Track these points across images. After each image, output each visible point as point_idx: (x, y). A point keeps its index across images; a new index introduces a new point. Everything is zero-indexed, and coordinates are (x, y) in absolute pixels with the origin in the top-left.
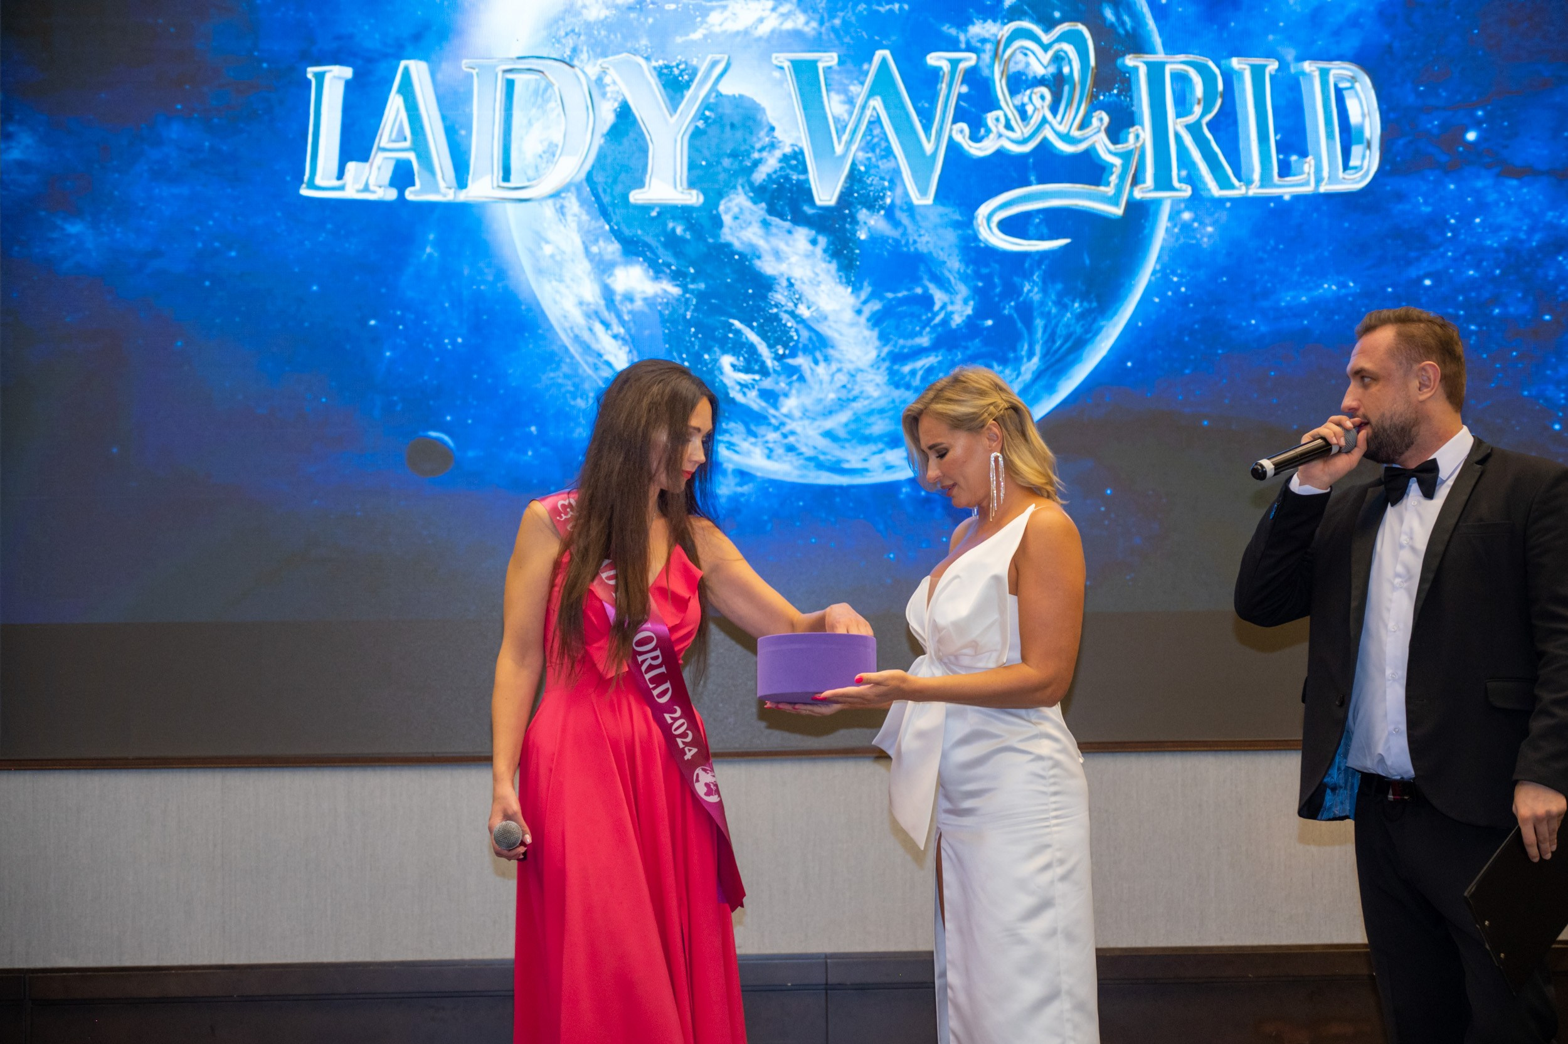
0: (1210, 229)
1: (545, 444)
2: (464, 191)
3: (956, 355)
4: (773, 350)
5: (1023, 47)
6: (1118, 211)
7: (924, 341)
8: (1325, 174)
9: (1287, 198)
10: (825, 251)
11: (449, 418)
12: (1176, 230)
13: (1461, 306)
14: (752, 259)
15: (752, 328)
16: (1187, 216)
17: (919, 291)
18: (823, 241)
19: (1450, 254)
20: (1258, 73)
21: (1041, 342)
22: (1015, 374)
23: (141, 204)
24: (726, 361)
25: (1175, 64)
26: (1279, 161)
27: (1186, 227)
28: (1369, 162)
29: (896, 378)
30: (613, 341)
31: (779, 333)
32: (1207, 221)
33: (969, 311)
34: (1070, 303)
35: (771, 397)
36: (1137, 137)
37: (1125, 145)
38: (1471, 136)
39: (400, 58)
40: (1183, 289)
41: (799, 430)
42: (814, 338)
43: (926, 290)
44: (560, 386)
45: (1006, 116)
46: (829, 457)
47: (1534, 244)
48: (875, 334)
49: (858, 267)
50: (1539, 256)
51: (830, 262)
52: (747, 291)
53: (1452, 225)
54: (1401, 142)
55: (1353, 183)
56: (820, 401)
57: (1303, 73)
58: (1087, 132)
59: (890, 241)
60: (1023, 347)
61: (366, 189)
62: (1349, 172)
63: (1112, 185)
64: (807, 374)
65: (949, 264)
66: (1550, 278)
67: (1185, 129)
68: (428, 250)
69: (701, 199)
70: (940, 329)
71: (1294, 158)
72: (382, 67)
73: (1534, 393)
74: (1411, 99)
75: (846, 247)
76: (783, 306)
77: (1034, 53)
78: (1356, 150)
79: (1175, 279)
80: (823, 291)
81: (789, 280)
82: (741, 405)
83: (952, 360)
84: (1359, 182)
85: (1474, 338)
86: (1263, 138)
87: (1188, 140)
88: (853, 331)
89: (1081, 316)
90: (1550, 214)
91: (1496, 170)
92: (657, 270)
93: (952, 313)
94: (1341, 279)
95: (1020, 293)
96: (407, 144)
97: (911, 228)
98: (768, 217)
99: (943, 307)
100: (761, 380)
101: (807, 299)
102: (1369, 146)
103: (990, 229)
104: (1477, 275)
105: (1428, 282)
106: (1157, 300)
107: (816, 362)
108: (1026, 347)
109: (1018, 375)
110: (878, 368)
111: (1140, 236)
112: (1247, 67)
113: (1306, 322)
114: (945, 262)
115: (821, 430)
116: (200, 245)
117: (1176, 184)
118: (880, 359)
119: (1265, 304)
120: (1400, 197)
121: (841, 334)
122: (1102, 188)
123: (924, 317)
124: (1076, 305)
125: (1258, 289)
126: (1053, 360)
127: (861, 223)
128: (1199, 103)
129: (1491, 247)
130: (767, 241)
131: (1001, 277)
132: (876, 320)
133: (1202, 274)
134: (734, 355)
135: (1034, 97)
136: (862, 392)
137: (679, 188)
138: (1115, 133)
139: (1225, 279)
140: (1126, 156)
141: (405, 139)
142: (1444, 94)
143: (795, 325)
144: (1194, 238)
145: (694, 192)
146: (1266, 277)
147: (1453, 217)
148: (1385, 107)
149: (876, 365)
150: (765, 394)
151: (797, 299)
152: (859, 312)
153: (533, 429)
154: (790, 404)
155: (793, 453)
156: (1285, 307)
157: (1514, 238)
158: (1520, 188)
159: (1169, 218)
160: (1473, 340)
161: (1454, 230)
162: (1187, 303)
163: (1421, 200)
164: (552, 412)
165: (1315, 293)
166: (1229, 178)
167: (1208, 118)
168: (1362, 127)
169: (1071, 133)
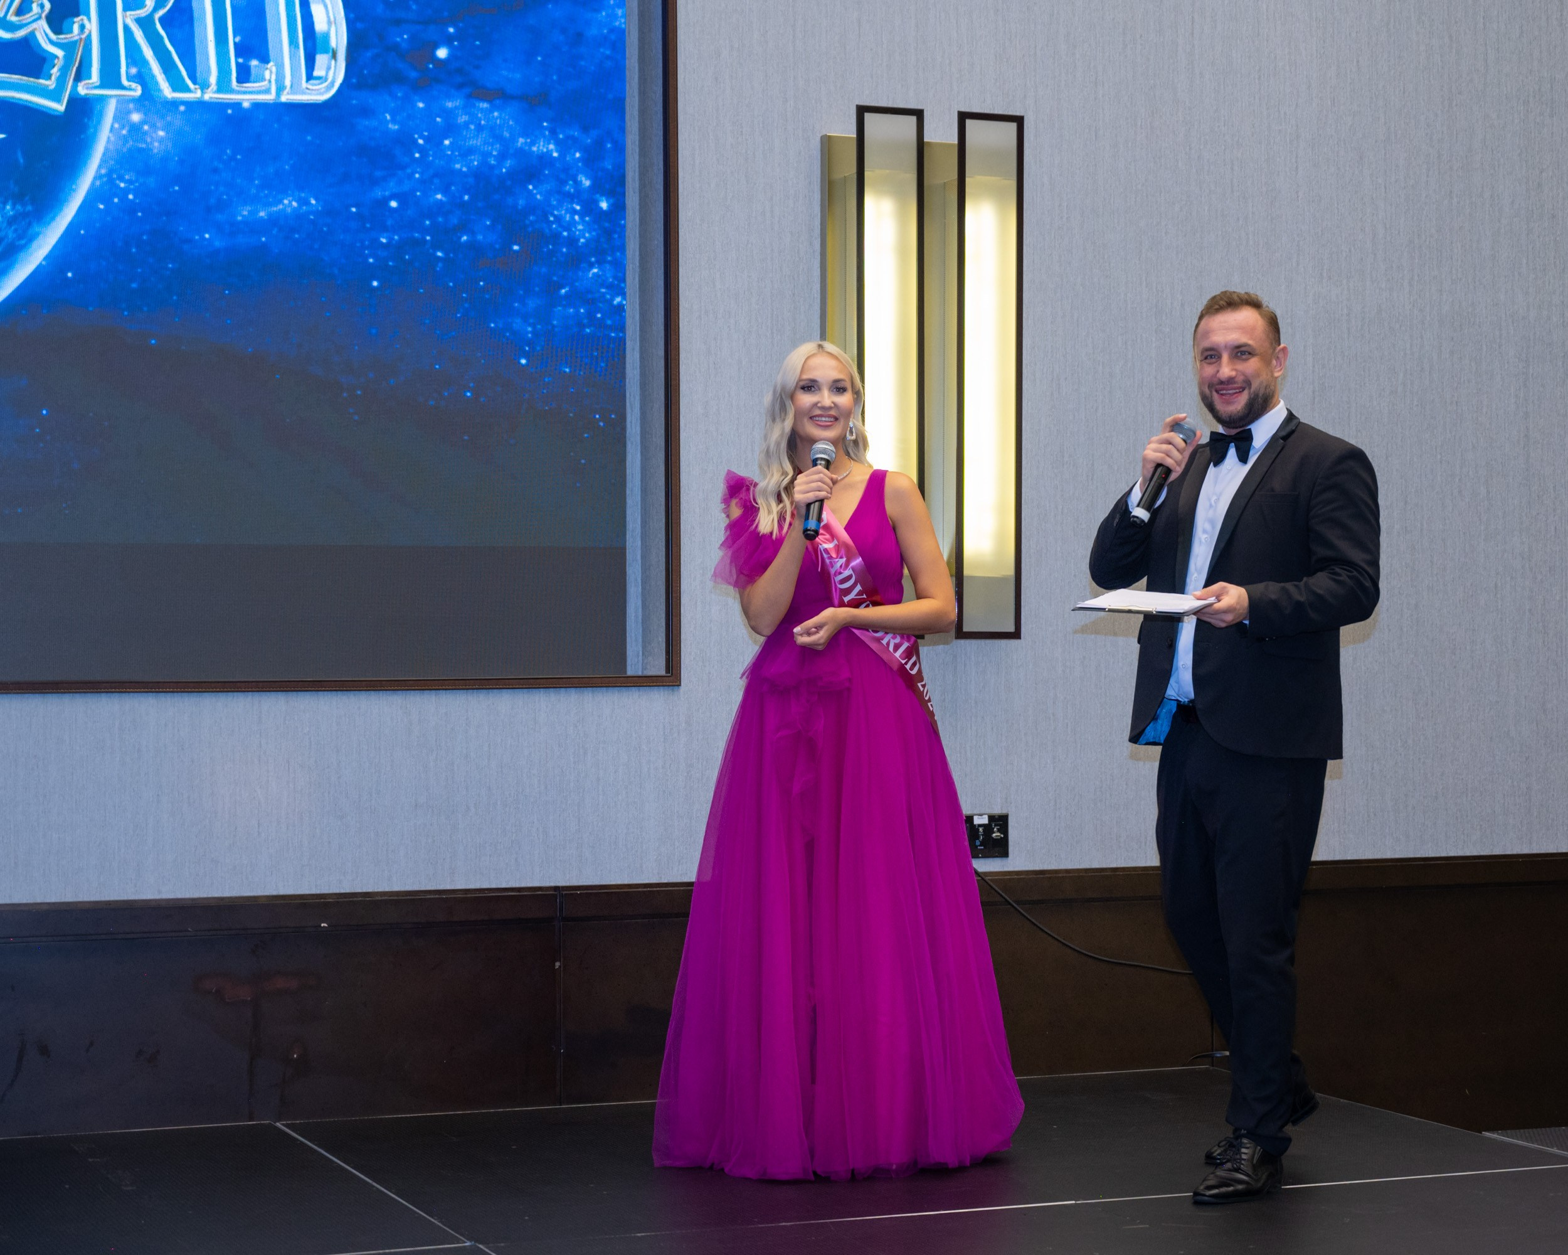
0: (161, 133)
6: (60, 107)
8: (288, 82)
9: (246, 105)
12: (124, 132)
13: (427, 231)
16: (136, 117)
19: (417, 176)
26: (237, 64)
27: (135, 129)
28: (334, 73)
32: (159, 125)
36: (82, 27)
37: (68, 36)
38: (442, 53)
47: (504, 170)
50: (509, 183)
53: (420, 145)
54: (369, 54)
55: (317, 94)
58: (28, 17)
62: (312, 82)
63: (53, 78)
66: (520, 207)
67: (135, 22)
71: (254, 63)
73: (500, 325)
74: (380, 9)
78: (321, 60)
79: (122, 185)
84: (322, 94)
85: (440, 265)
86: (221, 38)
87: (139, 35)
89: (14, 220)
90: (521, 140)
91: (467, 90)
94: (303, 195)
102: (334, 56)
104: (444, 199)
105: (394, 204)
106: (102, 207)
111: (82, 136)
113: (264, 239)
117: (125, 82)
119: (220, 217)
120: (366, 112)
122: (42, 81)
125: (213, 201)
129: (461, 170)
133: (151, 181)
139: (177, 188)
140: (69, 48)
142: (414, 7)
144: (146, 142)
146: (222, 189)
147: (421, 137)
148: (352, 16)
156: (241, 222)
157: (484, 163)
158: (491, 111)
159: (115, 119)
160: (439, 266)
161: (421, 149)
162: (135, 212)
163: (388, 117)
165: (274, 209)
166: (183, 80)
167: (161, 13)
168: (326, 36)
169: (9, 17)
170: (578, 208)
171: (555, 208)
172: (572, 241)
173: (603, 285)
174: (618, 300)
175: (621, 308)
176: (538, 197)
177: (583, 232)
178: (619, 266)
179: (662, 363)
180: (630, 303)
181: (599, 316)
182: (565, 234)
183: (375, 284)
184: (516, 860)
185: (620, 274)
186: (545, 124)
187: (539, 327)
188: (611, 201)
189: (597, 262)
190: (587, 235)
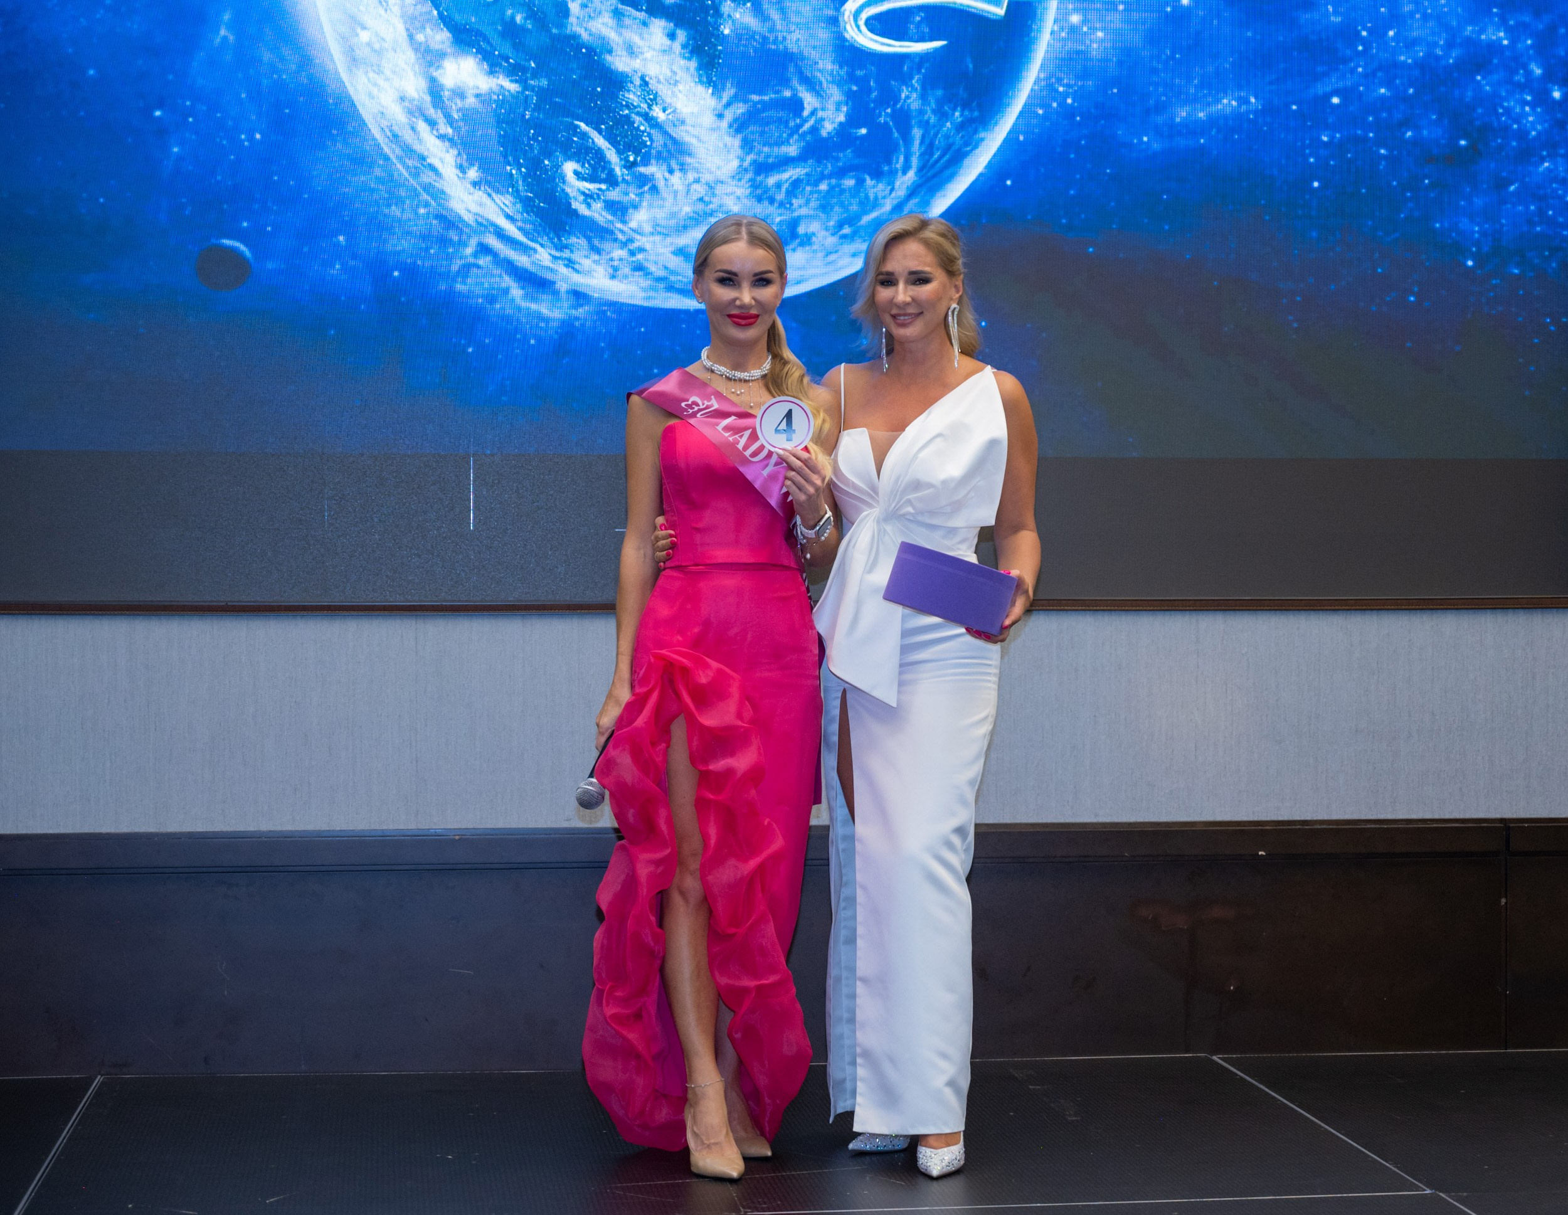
0: (1100, 34)
1: (354, 256)
3: (826, 168)
4: (622, 157)
6: (1000, 11)
7: (792, 150)
9: (1185, 2)
10: (684, 47)
11: (245, 225)
12: (1063, 34)
13: (1370, 127)
14: (601, 53)
15: (600, 132)
16: (1074, 19)
17: (787, 94)
18: (682, 35)
19: (1360, 70)
21: (918, 154)
22: (890, 187)
24: (569, 168)
27: (1073, 30)
29: (759, 191)
30: (438, 142)
31: (630, 137)
32: (1097, 26)
33: (842, 118)
34: (950, 112)
35: (619, 209)
40: (1069, 101)
41: (648, 246)
42: (669, 143)
43: (795, 95)
44: (372, 191)
46: (680, 278)
47: (1451, 61)
48: (736, 142)
49: (719, 63)
50: (1456, 74)
51: (689, 59)
52: (594, 89)
53: (1364, 37)
56: (673, 215)
59: (757, 37)
60: (898, 159)
64: (661, 184)
65: (821, 65)
66: (1467, 100)
68: (223, 32)
70: (808, 138)
73: (1446, 225)
75: (707, 42)
76: (635, 107)
79: (1061, 89)
80: (680, 91)
81: (642, 78)
82: (584, 217)
83: (822, 173)
85: (1384, 163)
88: (714, 136)
89: (961, 127)
90: (1470, 28)
92: (493, 63)
93: (822, 119)
94: (1241, 94)
95: (897, 99)
97: (779, 25)
98: (620, 6)
99: (813, 113)
100: (608, 189)
101: (663, 101)
103: (858, 27)
104: (1388, 94)
105: (1335, 100)
107: (671, 171)
108: (902, 158)
109: (892, 190)
110: (740, 180)
113: (1202, 141)
114: (816, 63)
115: (672, 249)
118: (742, 170)
119: (1160, 120)
121: (699, 140)
123: (792, 124)
124: (957, 114)
125: (1151, 103)
126: (929, 174)
127: (725, 16)
129: (1404, 62)
130: (620, 34)
131: (876, 82)
132: (739, 126)
133: (1090, 84)
134: (578, 162)
136: (721, 206)
139: (1115, 90)
143: (648, 129)
144: (1084, 44)
146: (1161, 90)
147: (1364, 29)
149: (738, 175)
150: (611, 206)
151: (651, 99)
152: (720, 116)
153: (342, 238)
154: (640, 218)
155: (641, 273)
156: (1180, 124)
157: (1429, 55)
159: (1055, 21)
160: (1383, 165)
161: (1366, 43)
162: (1073, 116)
163: (1330, 8)
164: (363, 220)
165: (1213, 109)
170: (1529, 98)
171: (1508, 100)
172: (1522, 134)
173: (1556, 180)
177: (1533, 122)
181: (1552, 213)
182: (1515, 126)
183: (1316, 184)
184: (1461, 789)
186: (1495, 10)
187: (1487, 226)
188: (1565, 90)
189: (1549, 155)
190: (1539, 127)
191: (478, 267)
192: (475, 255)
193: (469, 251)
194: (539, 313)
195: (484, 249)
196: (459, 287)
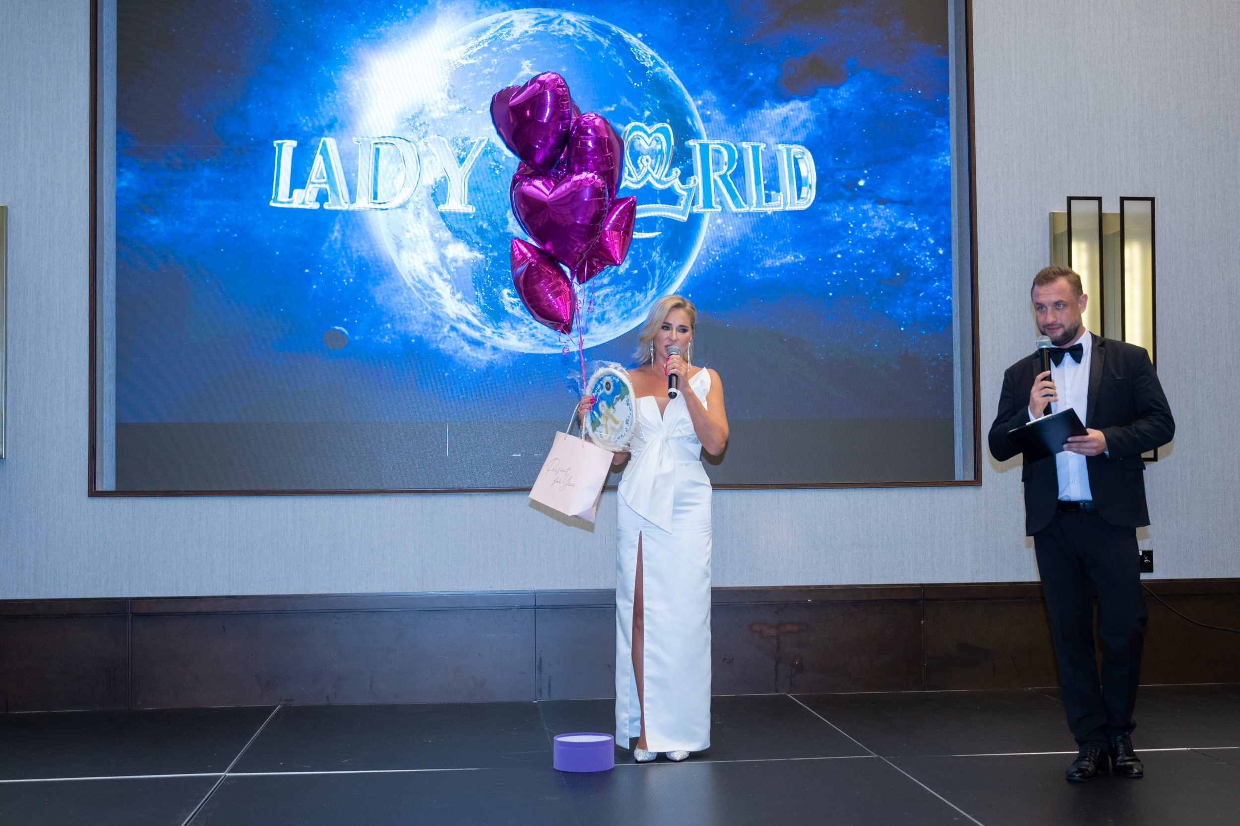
0: (731, 228)
1: (394, 333)
2: (354, 204)
3: (620, 288)
5: (638, 135)
6: (685, 218)
8: (789, 201)
9: (769, 213)
11: (345, 320)
12: (714, 228)
13: (855, 268)
16: (719, 221)
19: (850, 242)
20: (755, 149)
21: (657, 281)
22: (645, 296)
23: (188, 209)
24: (506, 292)
25: (714, 145)
26: (766, 194)
27: (719, 227)
28: (811, 195)
30: (442, 282)
32: (730, 224)
34: (670, 262)
36: (695, 181)
37: (688, 185)
38: (861, 183)
39: (321, 135)
44: (402, 304)
45: (629, 169)
47: (892, 237)
50: (894, 243)
53: (852, 227)
54: (827, 185)
55: (802, 206)
57: (778, 150)
58: (670, 178)
60: (649, 284)
61: (303, 203)
62: (800, 200)
63: (682, 205)
66: (900, 255)
67: (719, 178)
68: (336, 234)
69: (474, 210)
71: (773, 193)
72: (313, 142)
73: (891, 312)
74: (831, 164)
77: (643, 138)
78: (804, 189)
79: (713, 253)
82: (511, 314)
83: (618, 291)
84: (804, 206)
86: (758, 183)
87: (720, 182)
90: (900, 223)
91: (873, 200)
92: (471, 244)
94: (796, 254)
96: (325, 180)
102: (810, 187)
104: (863, 253)
105: (839, 256)
106: (703, 263)
108: (651, 284)
111: (695, 231)
112: (750, 147)
113: (778, 275)
116: (219, 231)
117: (714, 205)
119: (758, 266)
120: (826, 213)
122: (677, 207)
125: (755, 258)
126: (661, 290)
128: (726, 165)
129: (871, 238)
131: (643, 251)
133: (726, 250)
135: (643, 160)
137: (463, 205)
138: (683, 179)
139: (738, 253)
140: (689, 190)
141: (324, 178)
142: (848, 162)
144: (723, 232)
145: (471, 206)
146: (759, 252)
147: (852, 223)
148: (818, 168)
153: (389, 325)
156: (768, 268)
157: (882, 235)
158: (885, 210)
159: (710, 222)
160: (861, 285)
161: (853, 230)
162: (719, 265)
163: (836, 215)
164: (398, 317)
165: (784, 261)
166: (740, 202)
167: (730, 172)
168: (807, 177)
169: (662, 179)
170: (928, 254)
171: (917, 254)
172: (925, 270)
173: (941, 290)
174: (948, 297)
175: (950, 301)
176: (909, 249)
177: (930, 264)
178: (949, 281)
179: (970, 327)
180: (955, 299)
181: (939, 305)
182: (922, 267)
183: (831, 294)
185: (949, 285)
186: (911, 214)
187: (909, 312)
188: (945, 250)
189: (938, 279)
190: (933, 267)
191: (450, 337)
192: (448, 332)
193: (446, 330)
194: (477, 357)
195: (453, 328)
196: (441, 346)
